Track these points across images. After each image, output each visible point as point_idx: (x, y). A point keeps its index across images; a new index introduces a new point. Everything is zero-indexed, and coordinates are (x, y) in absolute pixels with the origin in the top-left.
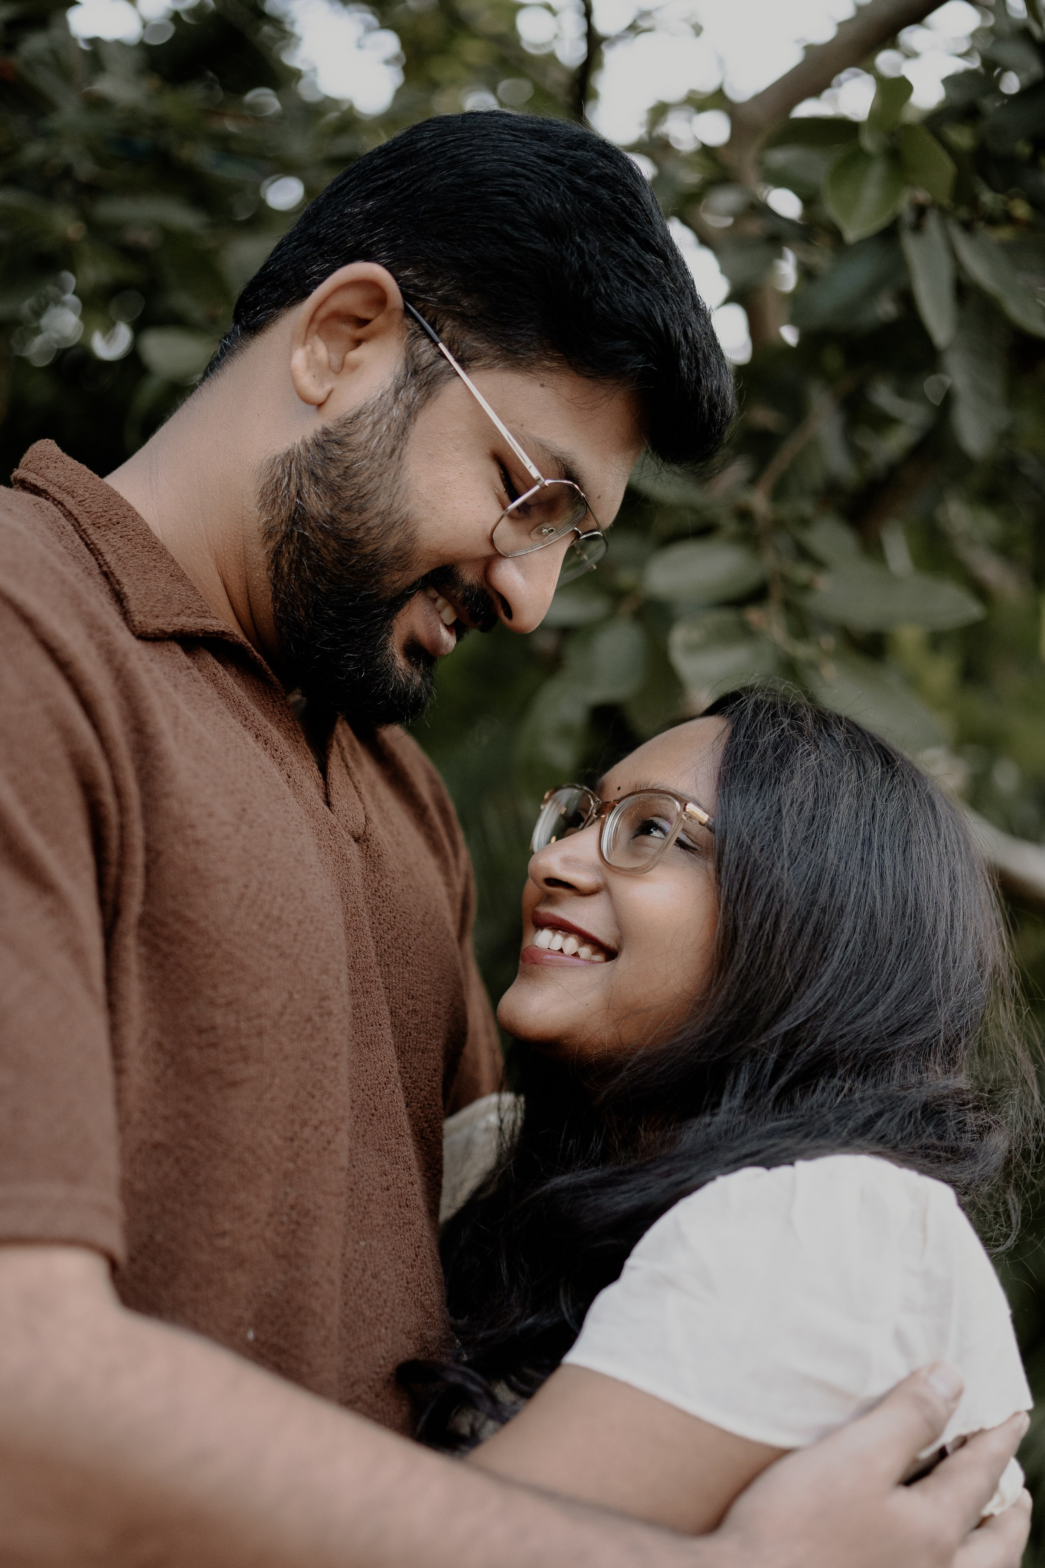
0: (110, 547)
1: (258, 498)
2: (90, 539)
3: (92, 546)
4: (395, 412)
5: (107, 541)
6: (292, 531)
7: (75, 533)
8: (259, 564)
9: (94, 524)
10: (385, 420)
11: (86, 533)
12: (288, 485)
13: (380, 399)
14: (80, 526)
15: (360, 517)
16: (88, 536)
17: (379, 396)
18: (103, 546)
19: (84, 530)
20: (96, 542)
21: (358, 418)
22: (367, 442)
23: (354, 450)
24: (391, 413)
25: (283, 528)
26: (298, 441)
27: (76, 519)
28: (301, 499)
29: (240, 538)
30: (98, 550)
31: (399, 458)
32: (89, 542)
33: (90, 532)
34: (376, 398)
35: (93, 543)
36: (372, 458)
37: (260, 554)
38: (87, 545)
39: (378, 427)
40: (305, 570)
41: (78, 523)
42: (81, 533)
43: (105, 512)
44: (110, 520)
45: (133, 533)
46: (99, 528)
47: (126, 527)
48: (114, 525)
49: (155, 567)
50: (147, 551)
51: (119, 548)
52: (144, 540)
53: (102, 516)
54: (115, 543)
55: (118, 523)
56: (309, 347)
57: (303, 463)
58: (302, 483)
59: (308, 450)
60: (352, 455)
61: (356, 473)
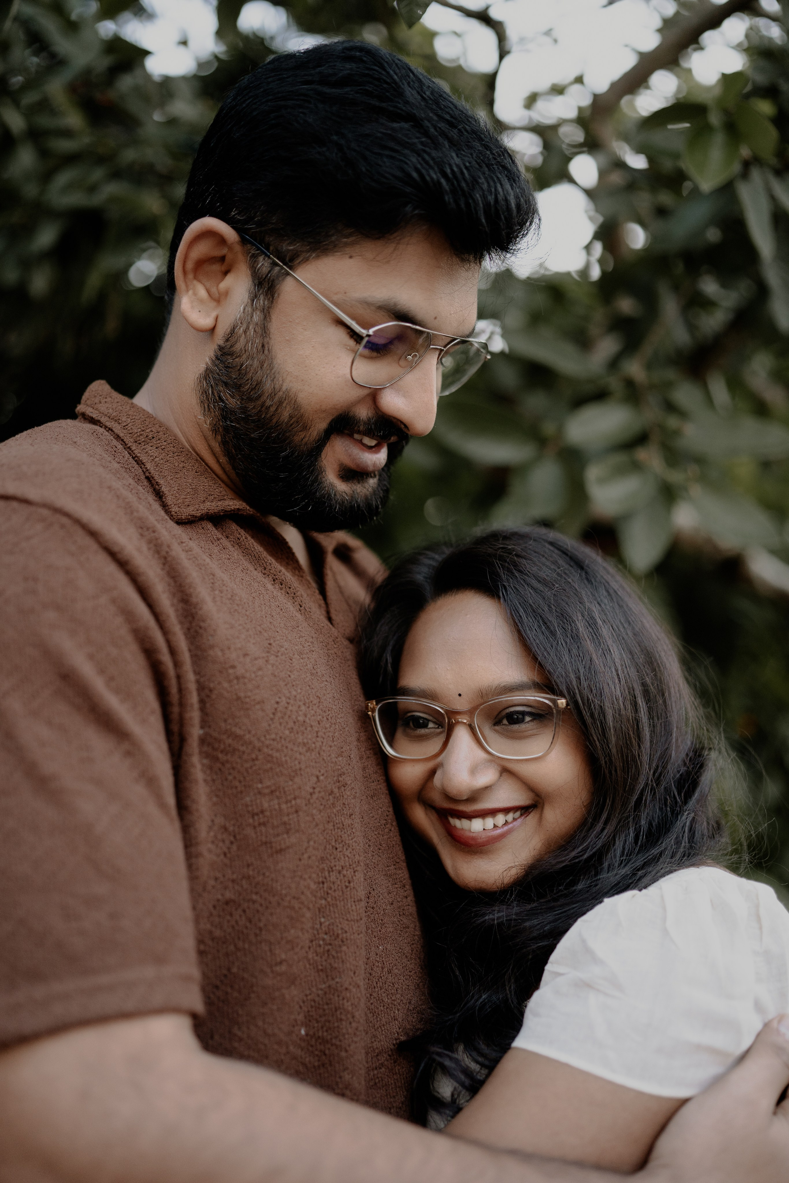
0: (149, 457)
2: (134, 454)
3: (136, 459)
4: (255, 318)
5: (147, 452)
6: (227, 425)
7: (124, 450)
9: (136, 442)
10: (251, 327)
11: (130, 449)
13: (244, 312)
14: (126, 445)
16: (132, 451)
18: (143, 458)
19: (129, 448)
20: (138, 455)
22: (245, 346)
23: (239, 356)
25: (221, 424)
26: (208, 360)
27: (122, 440)
28: (222, 402)
30: (141, 461)
32: (134, 456)
33: (133, 448)
34: (241, 312)
35: (136, 456)
36: (252, 357)
38: (133, 458)
41: (124, 442)
42: (128, 450)
43: (143, 431)
44: (147, 436)
45: (165, 443)
46: (140, 444)
47: (159, 440)
48: (150, 440)
49: (184, 467)
50: (177, 456)
51: (156, 457)
52: (174, 447)
53: (141, 435)
54: (153, 454)
55: (153, 438)
56: (191, 292)
57: (216, 375)
58: (219, 389)
59: (215, 364)
60: (239, 360)
61: (246, 373)
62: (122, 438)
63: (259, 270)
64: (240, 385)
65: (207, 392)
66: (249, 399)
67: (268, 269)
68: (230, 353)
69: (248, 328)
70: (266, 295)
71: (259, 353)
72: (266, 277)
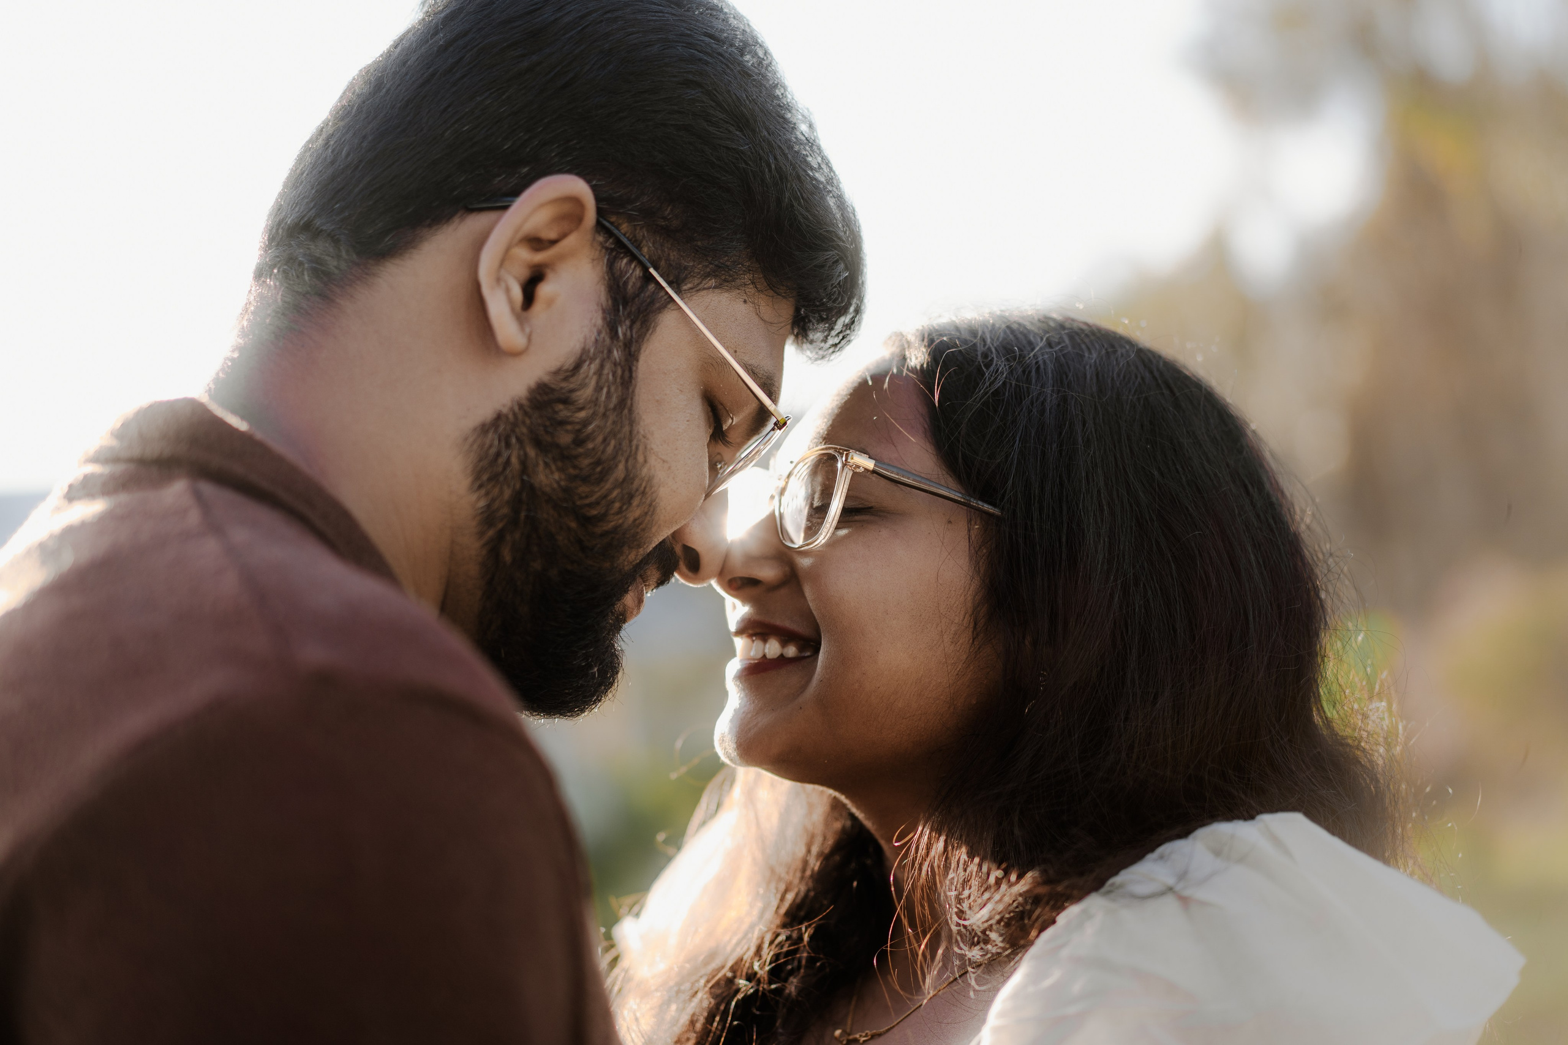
4: (616, 354)
10: (608, 365)
12: (509, 459)
13: (596, 340)
17: (594, 338)
21: (580, 366)
22: (594, 395)
24: (612, 356)
25: (506, 512)
26: (506, 403)
31: (630, 412)
56: (503, 285)
57: (524, 430)
58: (526, 454)
59: (526, 413)
60: (582, 414)
61: (589, 438)
63: (626, 283)
64: (576, 457)
65: (498, 454)
66: (585, 480)
67: (639, 284)
68: (566, 401)
69: (602, 366)
70: (633, 322)
71: (615, 409)
72: (638, 295)
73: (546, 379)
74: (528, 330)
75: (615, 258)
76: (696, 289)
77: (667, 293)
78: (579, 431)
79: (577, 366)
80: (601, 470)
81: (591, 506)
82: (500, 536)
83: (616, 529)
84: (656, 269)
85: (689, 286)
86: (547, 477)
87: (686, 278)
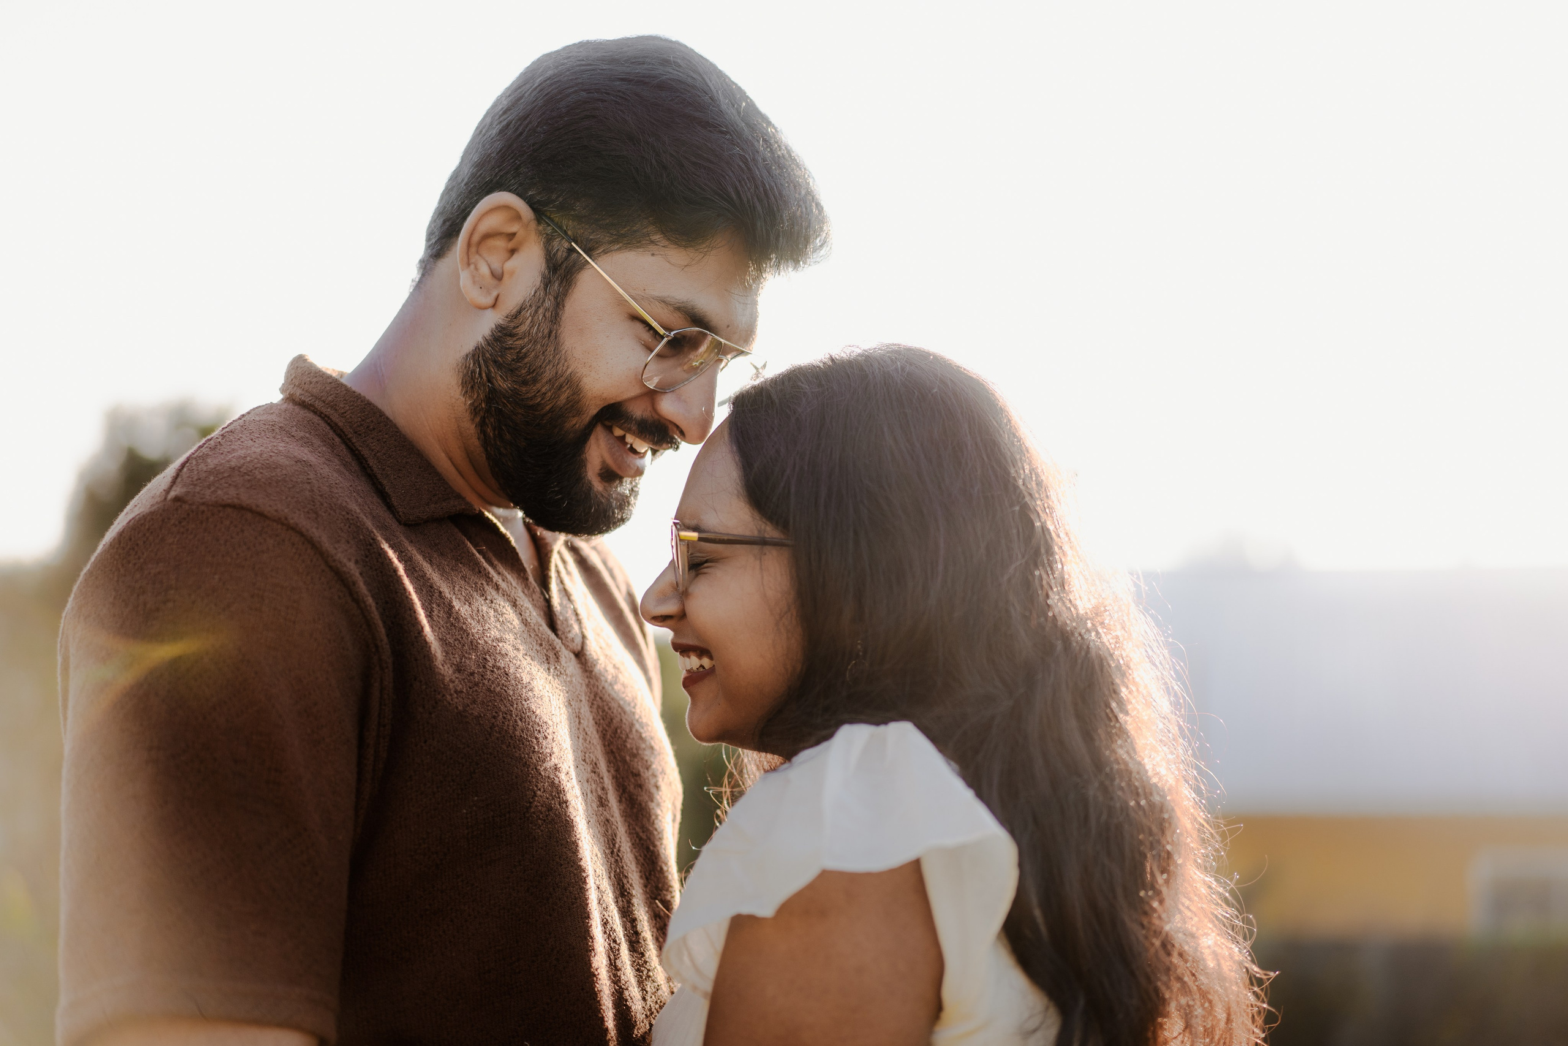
1: (460, 387)
2: (355, 447)
3: (357, 452)
4: (547, 304)
6: (490, 407)
8: (472, 435)
9: (356, 433)
10: (541, 311)
11: (350, 441)
12: (480, 374)
13: (534, 295)
14: (346, 436)
15: (534, 388)
16: (353, 444)
17: (533, 294)
18: (365, 452)
19: (349, 439)
20: (360, 448)
21: (520, 313)
22: (529, 330)
23: (521, 338)
24: (544, 305)
25: (483, 406)
26: (480, 339)
27: (341, 430)
28: (492, 383)
29: (454, 420)
30: (363, 456)
31: (556, 338)
32: (355, 449)
33: (354, 440)
34: (531, 295)
35: (357, 449)
36: (535, 341)
37: (470, 428)
39: (536, 317)
40: (506, 435)
41: (344, 432)
42: (348, 441)
43: (363, 420)
44: (367, 427)
45: (387, 436)
46: (360, 435)
47: (380, 432)
48: (371, 431)
49: (407, 463)
50: (399, 450)
51: (378, 452)
52: (395, 441)
53: (361, 425)
54: (374, 447)
55: (374, 429)
56: (472, 267)
57: (488, 355)
58: (489, 370)
59: (489, 344)
60: (520, 342)
61: (526, 355)
62: (341, 428)
63: (555, 255)
64: (516, 369)
65: (473, 372)
66: (525, 383)
67: (565, 254)
68: (512, 335)
69: (536, 312)
70: (562, 282)
71: (544, 338)
72: (562, 263)
73: (501, 322)
74: (495, 294)
75: (551, 239)
76: (605, 252)
77: (584, 258)
78: (518, 352)
79: (519, 312)
80: (534, 376)
81: (532, 399)
82: (483, 419)
83: (551, 411)
84: (576, 243)
85: (600, 251)
86: (503, 384)
87: (598, 247)
